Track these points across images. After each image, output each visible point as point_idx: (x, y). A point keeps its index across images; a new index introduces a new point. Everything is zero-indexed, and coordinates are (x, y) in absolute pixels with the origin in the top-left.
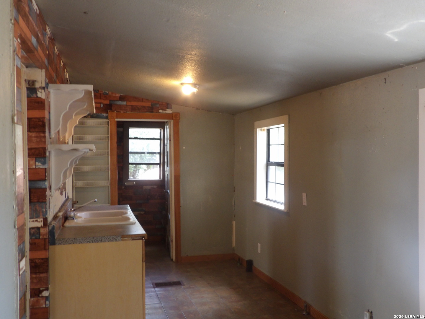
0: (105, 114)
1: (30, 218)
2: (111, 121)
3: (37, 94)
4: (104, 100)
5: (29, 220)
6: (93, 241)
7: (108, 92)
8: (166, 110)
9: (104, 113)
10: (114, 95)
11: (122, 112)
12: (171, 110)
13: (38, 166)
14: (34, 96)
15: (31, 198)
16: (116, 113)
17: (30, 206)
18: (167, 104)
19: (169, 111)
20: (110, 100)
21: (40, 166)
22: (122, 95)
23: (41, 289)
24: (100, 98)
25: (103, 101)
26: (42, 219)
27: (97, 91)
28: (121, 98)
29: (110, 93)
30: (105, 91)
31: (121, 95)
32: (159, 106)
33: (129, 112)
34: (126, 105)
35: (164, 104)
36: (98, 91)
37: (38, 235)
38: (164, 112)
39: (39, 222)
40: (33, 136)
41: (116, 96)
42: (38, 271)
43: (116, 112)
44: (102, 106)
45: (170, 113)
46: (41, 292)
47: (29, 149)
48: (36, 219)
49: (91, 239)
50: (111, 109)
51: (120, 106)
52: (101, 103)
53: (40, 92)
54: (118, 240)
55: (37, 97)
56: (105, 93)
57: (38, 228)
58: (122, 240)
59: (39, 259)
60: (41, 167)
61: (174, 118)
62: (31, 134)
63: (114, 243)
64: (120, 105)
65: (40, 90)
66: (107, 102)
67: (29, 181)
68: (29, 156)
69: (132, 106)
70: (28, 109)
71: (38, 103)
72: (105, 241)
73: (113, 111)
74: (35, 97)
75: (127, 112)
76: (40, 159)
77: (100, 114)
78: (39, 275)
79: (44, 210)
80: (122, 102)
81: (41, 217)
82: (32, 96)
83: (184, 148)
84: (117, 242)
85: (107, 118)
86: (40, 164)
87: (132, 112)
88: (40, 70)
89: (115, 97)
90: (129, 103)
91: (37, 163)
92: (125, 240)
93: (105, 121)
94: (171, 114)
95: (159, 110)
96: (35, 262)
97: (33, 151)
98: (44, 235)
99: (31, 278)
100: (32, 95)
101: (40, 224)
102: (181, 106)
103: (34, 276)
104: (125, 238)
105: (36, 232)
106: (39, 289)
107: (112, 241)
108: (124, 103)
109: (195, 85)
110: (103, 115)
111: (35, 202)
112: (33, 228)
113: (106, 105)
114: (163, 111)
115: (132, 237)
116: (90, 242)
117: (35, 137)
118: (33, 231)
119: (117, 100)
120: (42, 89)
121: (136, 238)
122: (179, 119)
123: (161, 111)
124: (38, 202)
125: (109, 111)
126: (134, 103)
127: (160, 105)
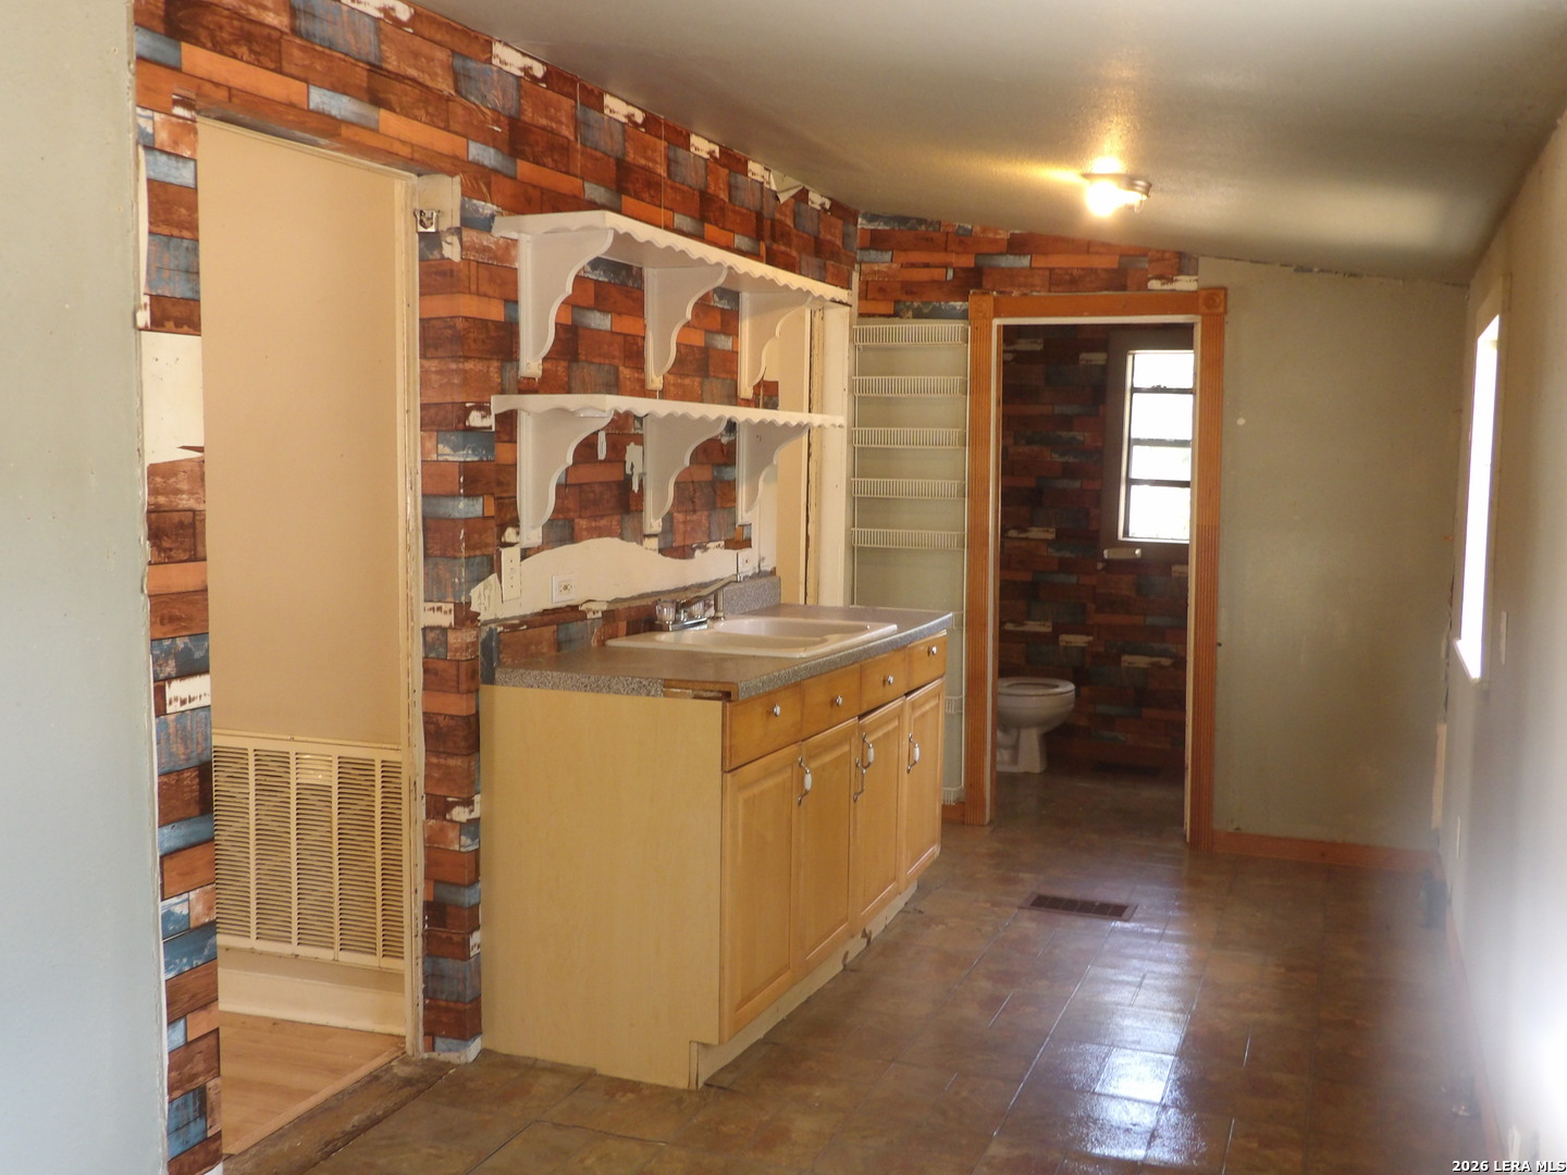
0: (958, 305)
1: (426, 601)
2: (975, 329)
3: (440, 247)
4: (957, 253)
5: (422, 604)
6: (586, 686)
7: (970, 227)
8: (1176, 280)
9: (956, 301)
10: (991, 235)
11: (1015, 293)
12: (1195, 278)
13: (442, 455)
14: (436, 255)
15: (429, 546)
16: (995, 299)
17: (425, 566)
18: (1180, 255)
19: (1185, 284)
20: (978, 255)
21: (449, 455)
22: (1016, 232)
23: (450, 799)
24: (946, 250)
25: (953, 259)
26: (452, 606)
27: (937, 226)
28: (1017, 245)
29: (977, 229)
30: (962, 224)
31: (1012, 234)
32: (1147, 266)
33: (1039, 291)
34: (1031, 268)
35: (1167, 255)
36: (940, 223)
37: (441, 650)
38: (1169, 287)
39: (445, 613)
40: (433, 369)
41: (998, 237)
42: (441, 749)
43: (995, 293)
44: (950, 274)
45: (1189, 292)
46: (450, 807)
47: (424, 407)
48: (440, 604)
49: (583, 680)
50: (979, 285)
51: (1011, 275)
52: (946, 266)
53: (449, 244)
54: (653, 693)
55: (443, 258)
56: (961, 232)
57: (443, 630)
58: (666, 695)
59: (445, 715)
60: (450, 458)
61: (1203, 309)
62: (427, 364)
63: (642, 700)
64: (1011, 269)
65: (449, 239)
66: (967, 261)
67: (424, 495)
68: (425, 425)
69: (1051, 270)
70: (422, 294)
71: (443, 274)
72: (617, 692)
73: (986, 293)
74: (436, 260)
75: (1035, 294)
76: (448, 436)
77: (942, 303)
78: (446, 759)
79: (457, 580)
80: (1017, 258)
81: (448, 600)
82: (431, 257)
83: (1241, 422)
84: (651, 698)
85: (964, 315)
86: (447, 450)
87: (1050, 291)
88: (447, 179)
89: (995, 241)
90: (1041, 262)
91: (441, 446)
92: (674, 695)
93: (958, 325)
94: (1195, 292)
95: (1150, 279)
96: (437, 724)
97: (432, 411)
98: (456, 650)
99: (427, 764)
100: (432, 254)
101: (446, 620)
102: (1236, 260)
103: (434, 760)
104: (674, 690)
105: (438, 639)
106: (445, 797)
107: (639, 693)
108: (1025, 261)
109: (1130, 181)
110: (954, 308)
111: (436, 556)
112: (432, 628)
113: (966, 270)
114: (1163, 284)
115: (693, 690)
116: (579, 689)
117: (437, 373)
118: (431, 635)
119: (1001, 254)
120: (452, 234)
121: (705, 694)
122: (1226, 312)
123: (1155, 285)
124: (443, 556)
125: (971, 292)
126: (1058, 261)
127: (1151, 261)
